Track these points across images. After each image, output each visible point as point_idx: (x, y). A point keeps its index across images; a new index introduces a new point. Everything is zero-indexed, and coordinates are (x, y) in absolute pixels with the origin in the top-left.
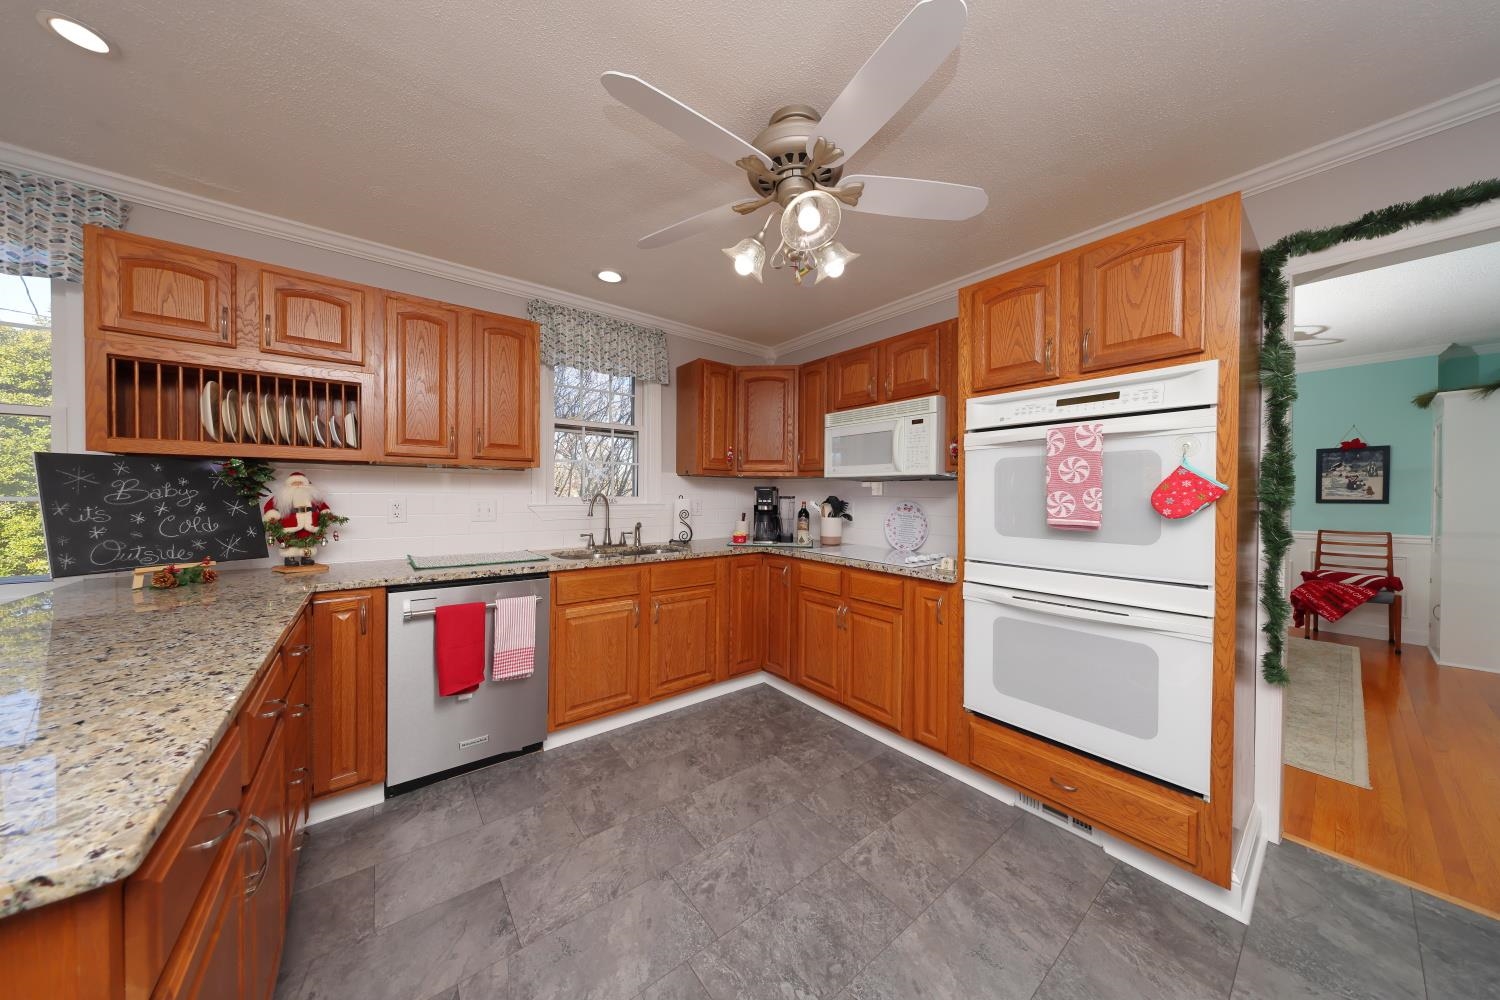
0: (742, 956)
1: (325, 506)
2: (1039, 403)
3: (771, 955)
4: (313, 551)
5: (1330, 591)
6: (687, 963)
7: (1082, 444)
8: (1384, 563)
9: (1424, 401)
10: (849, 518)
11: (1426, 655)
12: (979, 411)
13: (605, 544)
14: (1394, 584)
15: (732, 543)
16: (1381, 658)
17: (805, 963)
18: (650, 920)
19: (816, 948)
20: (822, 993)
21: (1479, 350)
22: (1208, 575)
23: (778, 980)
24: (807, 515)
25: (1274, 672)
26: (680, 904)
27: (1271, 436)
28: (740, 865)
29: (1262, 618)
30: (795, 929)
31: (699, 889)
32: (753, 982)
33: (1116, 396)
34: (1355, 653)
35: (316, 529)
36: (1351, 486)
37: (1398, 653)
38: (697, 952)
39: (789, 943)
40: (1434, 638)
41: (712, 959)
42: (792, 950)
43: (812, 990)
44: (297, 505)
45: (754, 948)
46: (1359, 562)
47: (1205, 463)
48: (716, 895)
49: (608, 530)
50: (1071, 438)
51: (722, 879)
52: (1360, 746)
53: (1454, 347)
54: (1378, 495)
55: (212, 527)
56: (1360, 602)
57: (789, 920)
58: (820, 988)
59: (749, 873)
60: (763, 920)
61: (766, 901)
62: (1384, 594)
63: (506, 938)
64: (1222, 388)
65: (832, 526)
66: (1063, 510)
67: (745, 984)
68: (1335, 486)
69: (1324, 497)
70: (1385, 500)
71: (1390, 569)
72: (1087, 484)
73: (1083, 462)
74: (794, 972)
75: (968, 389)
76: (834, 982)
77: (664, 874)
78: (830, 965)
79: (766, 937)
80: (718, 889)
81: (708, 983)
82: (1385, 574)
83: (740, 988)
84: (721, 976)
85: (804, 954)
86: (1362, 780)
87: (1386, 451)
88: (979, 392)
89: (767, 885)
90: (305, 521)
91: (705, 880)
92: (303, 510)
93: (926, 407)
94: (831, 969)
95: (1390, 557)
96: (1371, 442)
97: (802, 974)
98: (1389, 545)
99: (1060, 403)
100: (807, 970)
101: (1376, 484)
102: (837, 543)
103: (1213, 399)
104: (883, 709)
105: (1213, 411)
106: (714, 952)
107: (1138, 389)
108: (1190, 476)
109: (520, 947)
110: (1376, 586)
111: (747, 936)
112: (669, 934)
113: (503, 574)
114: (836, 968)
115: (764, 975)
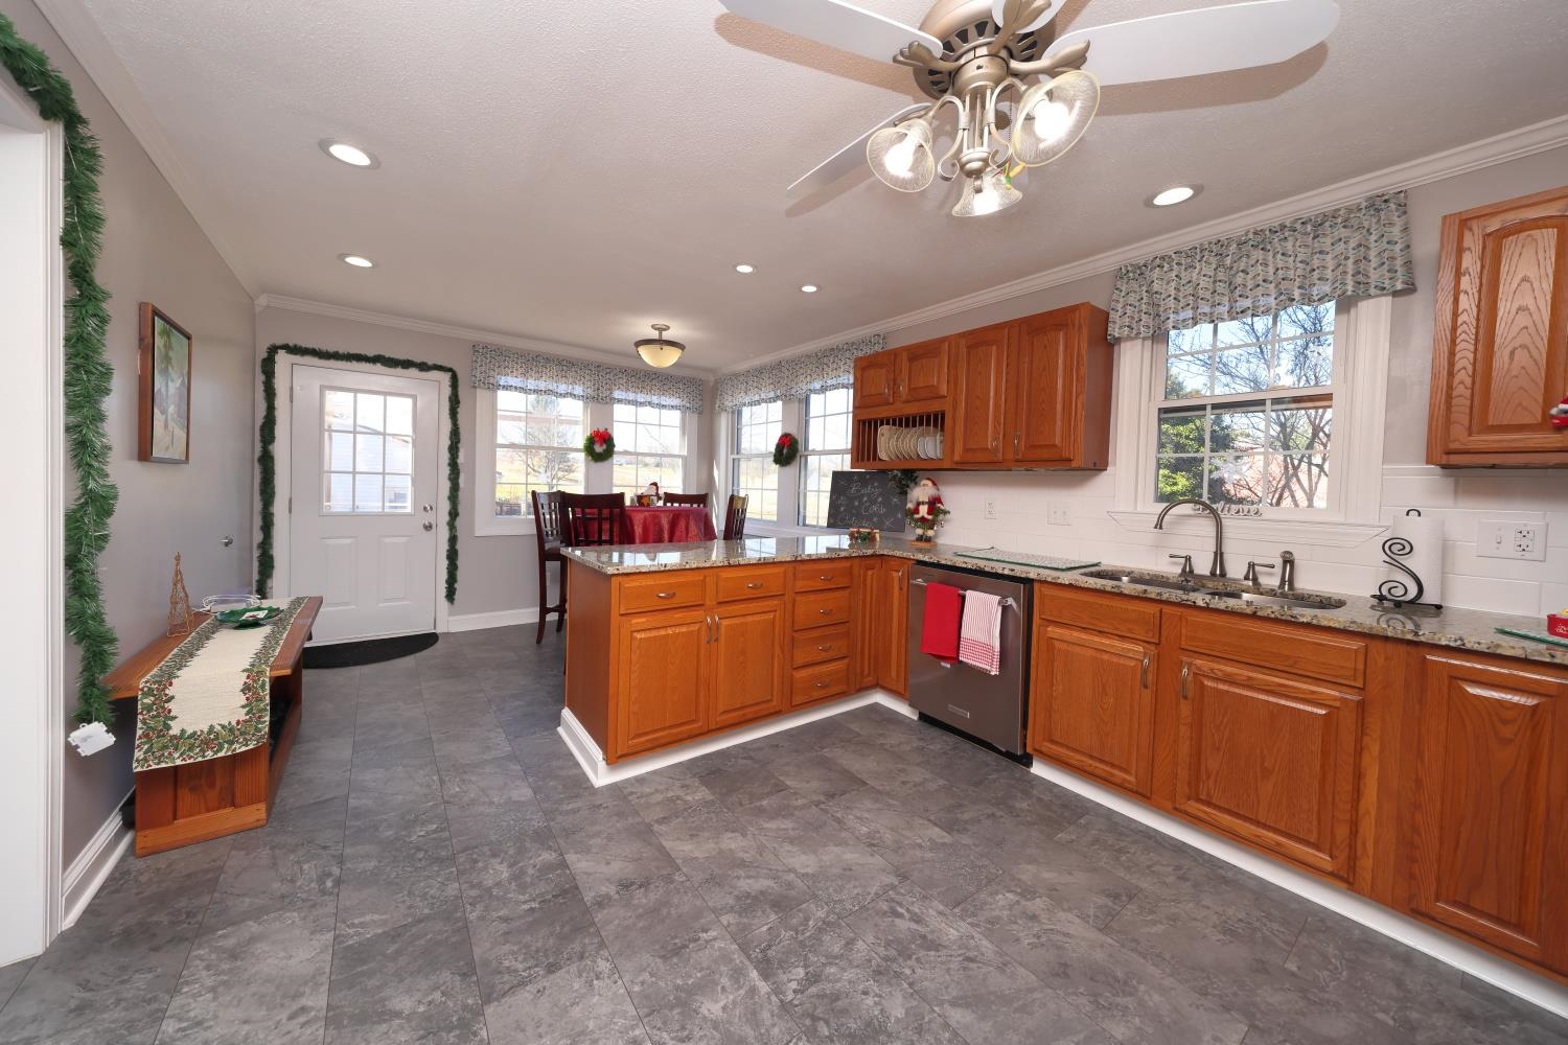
0: (826, 938)
1: (940, 502)
3: (831, 964)
4: (930, 533)
6: (815, 896)
13: (1213, 574)
15: (1545, 635)
17: (825, 995)
18: (850, 870)
19: (844, 1012)
20: (796, 1006)
23: (806, 966)
26: (873, 890)
28: (939, 945)
30: (865, 993)
31: (894, 904)
32: (802, 944)
35: (930, 517)
38: (826, 904)
39: (846, 983)
41: (821, 914)
42: (839, 985)
43: (799, 996)
44: (921, 500)
45: (836, 949)
48: (890, 919)
49: (1220, 555)
51: (913, 926)
55: (883, 511)
57: (875, 988)
58: (800, 1004)
59: (932, 953)
60: (870, 961)
61: (895, 966)
63: (823, 798)
67: (801, 938)
74: (815, 982)
76: (808, 1022)
77: (904, 877)
78: (827, 1023)
79: (850, 962)
80: (898, 921)
81: (799, 911)
83: (797, 934)
84: (807, 919)
85: (835, 997)
89: (919, 971)
90: (923, 510)
91: (908, 910)
92: (923, 503)
94: (822, 1023)
97: (813, 990)
100: (818, 996)
106: (827, 916)
109: (817, 806)
111: (847, 944)
112: (840, 883)
113: (986, 569)
114: (824, 1030)
115: (810, 955)
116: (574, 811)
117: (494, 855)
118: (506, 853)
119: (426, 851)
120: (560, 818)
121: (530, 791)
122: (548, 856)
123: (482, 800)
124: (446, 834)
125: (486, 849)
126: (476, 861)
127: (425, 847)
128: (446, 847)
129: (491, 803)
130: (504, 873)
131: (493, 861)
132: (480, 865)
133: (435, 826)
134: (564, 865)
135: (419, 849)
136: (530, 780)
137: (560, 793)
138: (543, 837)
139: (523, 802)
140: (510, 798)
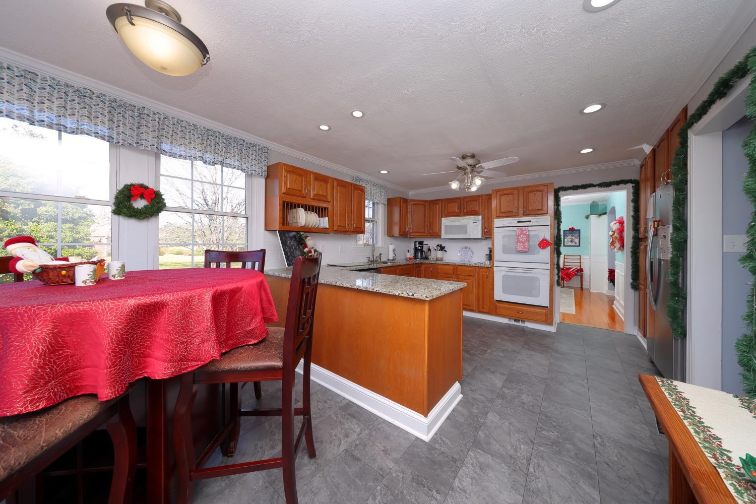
2: (513, 221)
5: (567, 273)
7: (524, 232)
8: (579, 264)
9: (587, 217)
10: (446, 251)
11: (588, 289)
12: (498, 222)
13: (372, 261)
14: (581, 270)
15: (406, 261)
16: (579, 291)
21: (599, 203)
22: (548, 261)
24: (430, 250)
25: (558, 284)
27: (558, 231)
29: (556, 272)
33: (530, 221)
34: (573, 290)
36: (572, 241)
37: (582, 290)
40: (590, 286)
46: (573, 264)
47: (548, 237)
49: (373, 255)
50: (522, 230)
52: (574, 308)
53: (594, 202)
54: (578, 245)
56: (574, 275)
62: (579, 273)
64: (551, 222)
65: (440, 254)
66: (520, 247)
68: (568, 242)
69: (565, 245)
70: (579, 246)
71: (580, 266)
72: (525, 242)
73: (524, 236)
75: (495, 216)
82: (579, 267)
86: (574, 313)
87: (579, 231)
88: (497, 217)
93: (478, 218)
95: (580, 263)
96: (576, 229)
98: (580, 259)
99: (518, 222)
101: (577, 240)
102: (442, 260)
103: (549, 224)
104: (469, 305)
105: (549, 226)
107: (535, 220)
108: (546, 240)
110: (577, 271)
116: (482, 395)
117: (524, 403)
118: (519, 401)
119: (551, 423)
120: (490, 397)
121: (488, 416)
122: (506, 391)
123: (514, 429)
124: (540, 425)
125: (526, 407)
126: (532, 406)
127: (551, 425)
128: (541, 419)
129: (510, 424)
130: (524, 397)
131: (526, 402)
132: (531, 404)
133: (544, 432)
134: (503, 386)
135: (554, 426)
136: (482, 421)
137: (478, 405)
138: (502, 396)
139: (496, 413)
140: (500, 419)
